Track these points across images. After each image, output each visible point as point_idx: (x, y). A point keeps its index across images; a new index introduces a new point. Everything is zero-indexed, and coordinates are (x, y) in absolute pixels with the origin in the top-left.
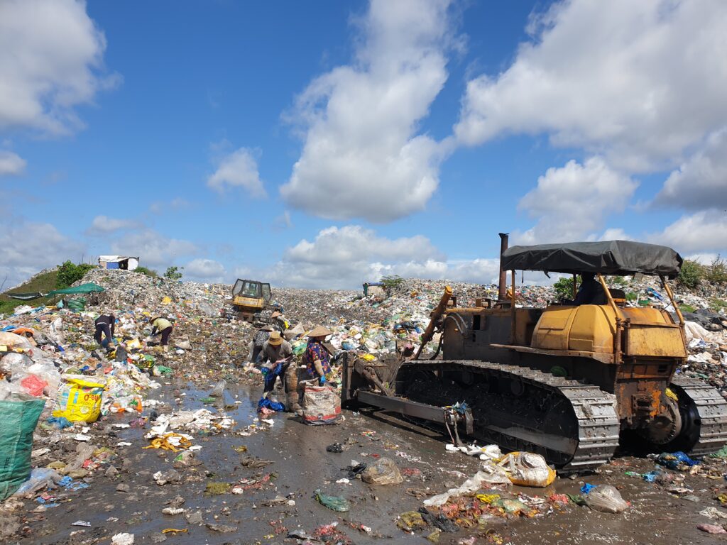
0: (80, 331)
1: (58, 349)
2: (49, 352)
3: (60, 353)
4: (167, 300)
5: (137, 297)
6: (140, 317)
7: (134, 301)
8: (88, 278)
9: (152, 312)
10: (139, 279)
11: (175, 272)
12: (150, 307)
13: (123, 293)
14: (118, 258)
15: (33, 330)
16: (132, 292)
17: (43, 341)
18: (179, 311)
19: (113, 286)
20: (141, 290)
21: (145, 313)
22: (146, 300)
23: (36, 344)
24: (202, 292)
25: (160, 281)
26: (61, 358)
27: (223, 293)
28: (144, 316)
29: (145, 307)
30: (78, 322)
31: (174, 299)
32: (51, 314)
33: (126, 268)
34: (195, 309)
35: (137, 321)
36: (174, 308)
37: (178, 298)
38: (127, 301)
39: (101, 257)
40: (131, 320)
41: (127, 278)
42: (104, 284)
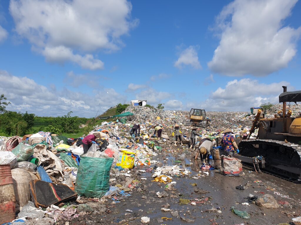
0: (125, 131)
1: (118, 139)
2: (114, 140)
3: (118, 140)
4: (158, 118)
5: (146, 117)
6: (148, 125)
7: (145, 119)
8: (127, 110)
9: (152, 123)
10: (147, 110)
11: (161, 106)
12: (152, 121)
13: (141, 116)
14: (138, 101)
15: (108, 131)
16: (144, 115)
17: (112, 135)
18: (163, 122)
19: (137, 113)
20: (148, 114)
21: (150, 124)
22: (150, 118)
23: (109, 136)
24: (173, 114)
25: (155, 110)
26: (119, 142)
27: (181, 114)
28: (149, 125)
29: (150, 121)
30: (124, 128)
31: (161, 118)
32: (114, 124)
33: (141, 105)
34: (170, 122)
35: (147, 127)
36: (161, 121)
37: (163, 117)
38: (142, 119)
39: (132, 101)
40: (144, 126)
41: (142, 109)
42: (133, 112)
